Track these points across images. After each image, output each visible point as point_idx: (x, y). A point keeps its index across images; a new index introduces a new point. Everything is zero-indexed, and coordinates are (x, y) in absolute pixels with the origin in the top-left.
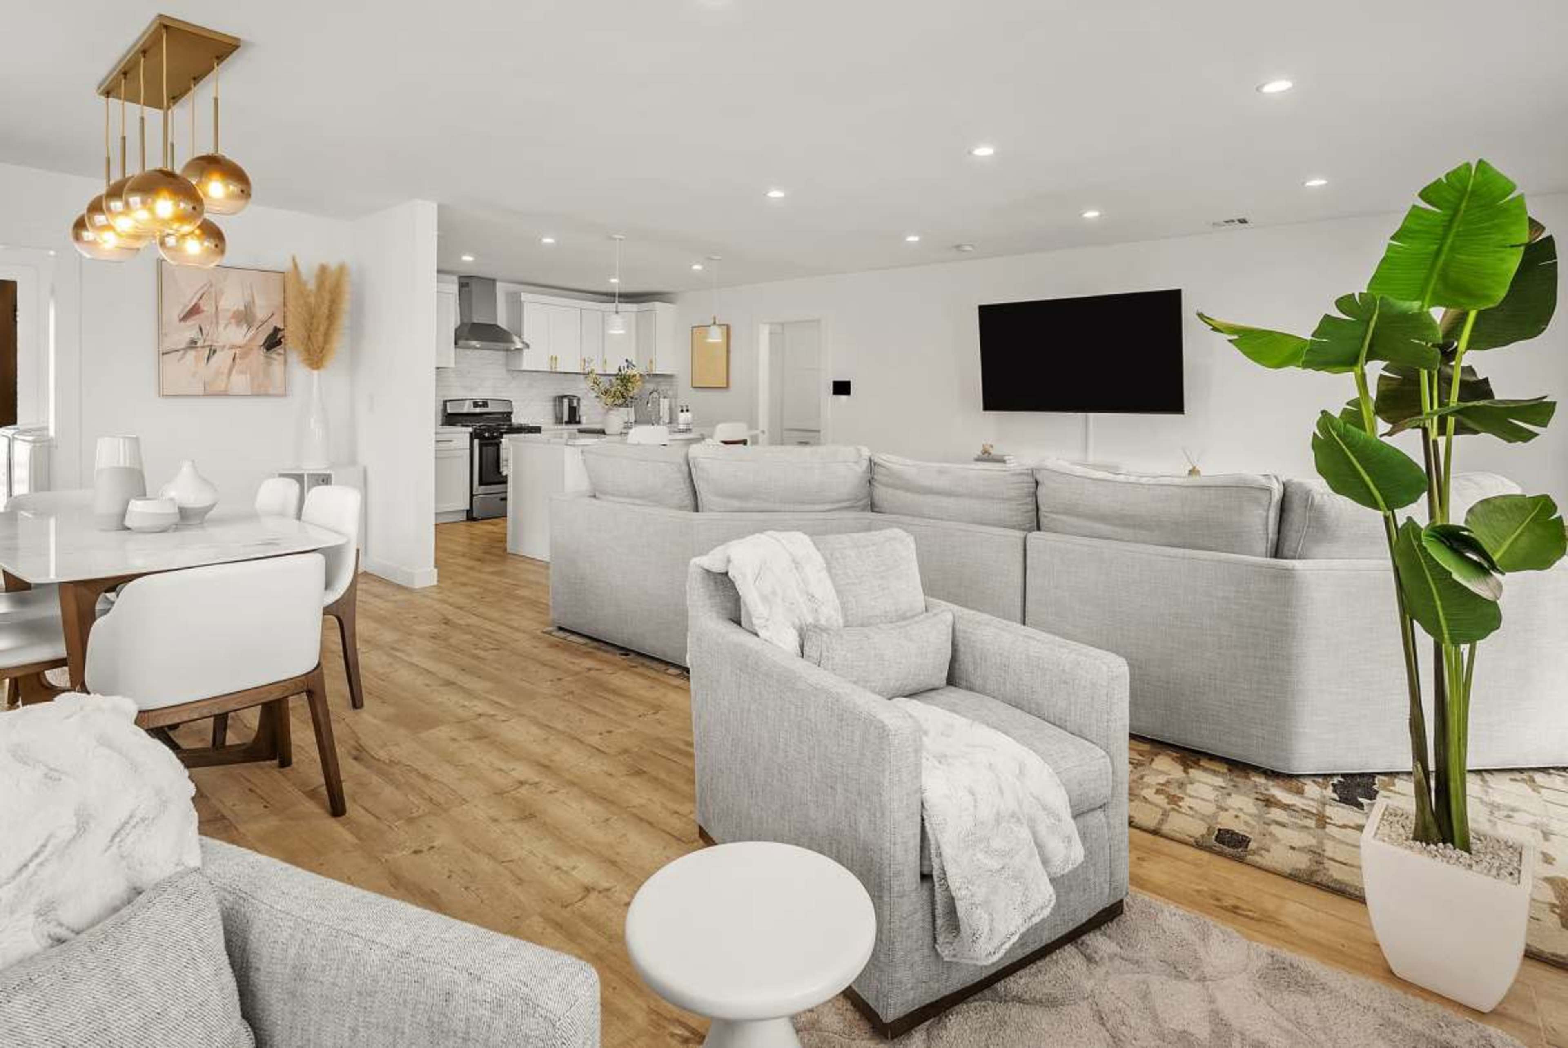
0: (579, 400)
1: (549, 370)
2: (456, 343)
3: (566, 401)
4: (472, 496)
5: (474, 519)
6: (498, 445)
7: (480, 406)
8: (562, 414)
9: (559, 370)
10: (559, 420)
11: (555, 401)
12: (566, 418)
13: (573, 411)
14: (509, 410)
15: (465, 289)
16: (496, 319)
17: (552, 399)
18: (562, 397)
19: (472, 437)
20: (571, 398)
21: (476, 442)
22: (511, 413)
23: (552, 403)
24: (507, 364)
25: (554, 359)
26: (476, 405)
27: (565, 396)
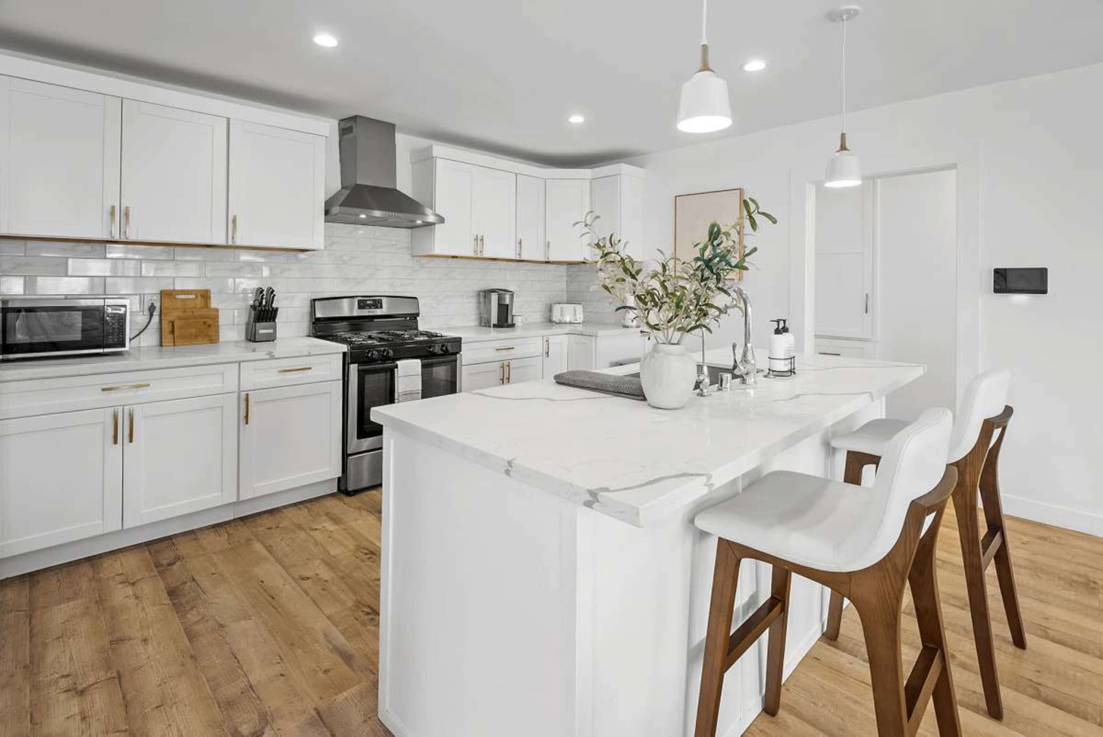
0: (512, 294)
1: (471, 254)
2: (327, 212)
3: (494, 297)
4: (345, 456)
5: (349, 494)
6: (391, 371)
7: (370, 306)
8: (489, 312)
9: (486, 255)
10: (484, 323)
11: (479, 295)
12: (494, 320)
13: (504, 310)
14: (417, 312)
15: (347, 137)
16: (395, 185)
17: (475, 294)
18: (487, 293)
19: (347, 360)
20: (501, 292)
21: (354, 368)
22: (418, 315)
23: (474, 300)
24: (412, 247)
25: (479, 240)
26: (362, 305)
27: (493, 291)
